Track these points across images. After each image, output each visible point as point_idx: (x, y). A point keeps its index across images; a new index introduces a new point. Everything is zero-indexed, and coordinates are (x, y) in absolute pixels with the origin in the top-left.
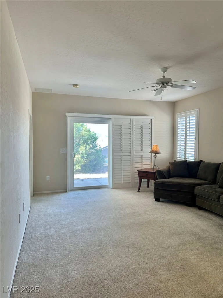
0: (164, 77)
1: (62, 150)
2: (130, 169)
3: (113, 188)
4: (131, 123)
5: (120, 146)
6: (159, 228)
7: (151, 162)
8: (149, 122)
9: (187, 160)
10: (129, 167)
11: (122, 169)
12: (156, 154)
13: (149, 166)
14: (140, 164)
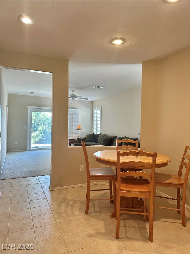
0: (73, 94)
1: (25, 127)
8: (77, 112)
9: (94, 133)
12: (80, 130)
13: (76, 137)
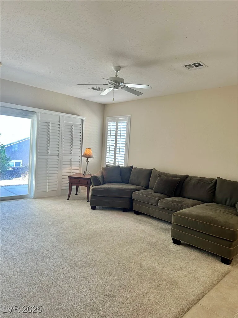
0: (116, 76)
2: (56, 175)
3: (36, 198)
4: (61, 121)
5: (47, 147)
6: (110, 239)
7: (80, 167)
8: (80, 122)
9: (120, 165)
10: (56, 172)
11: (48, 175)
12: (89, 159)
13: (78, 171)
14: (69, 168)
